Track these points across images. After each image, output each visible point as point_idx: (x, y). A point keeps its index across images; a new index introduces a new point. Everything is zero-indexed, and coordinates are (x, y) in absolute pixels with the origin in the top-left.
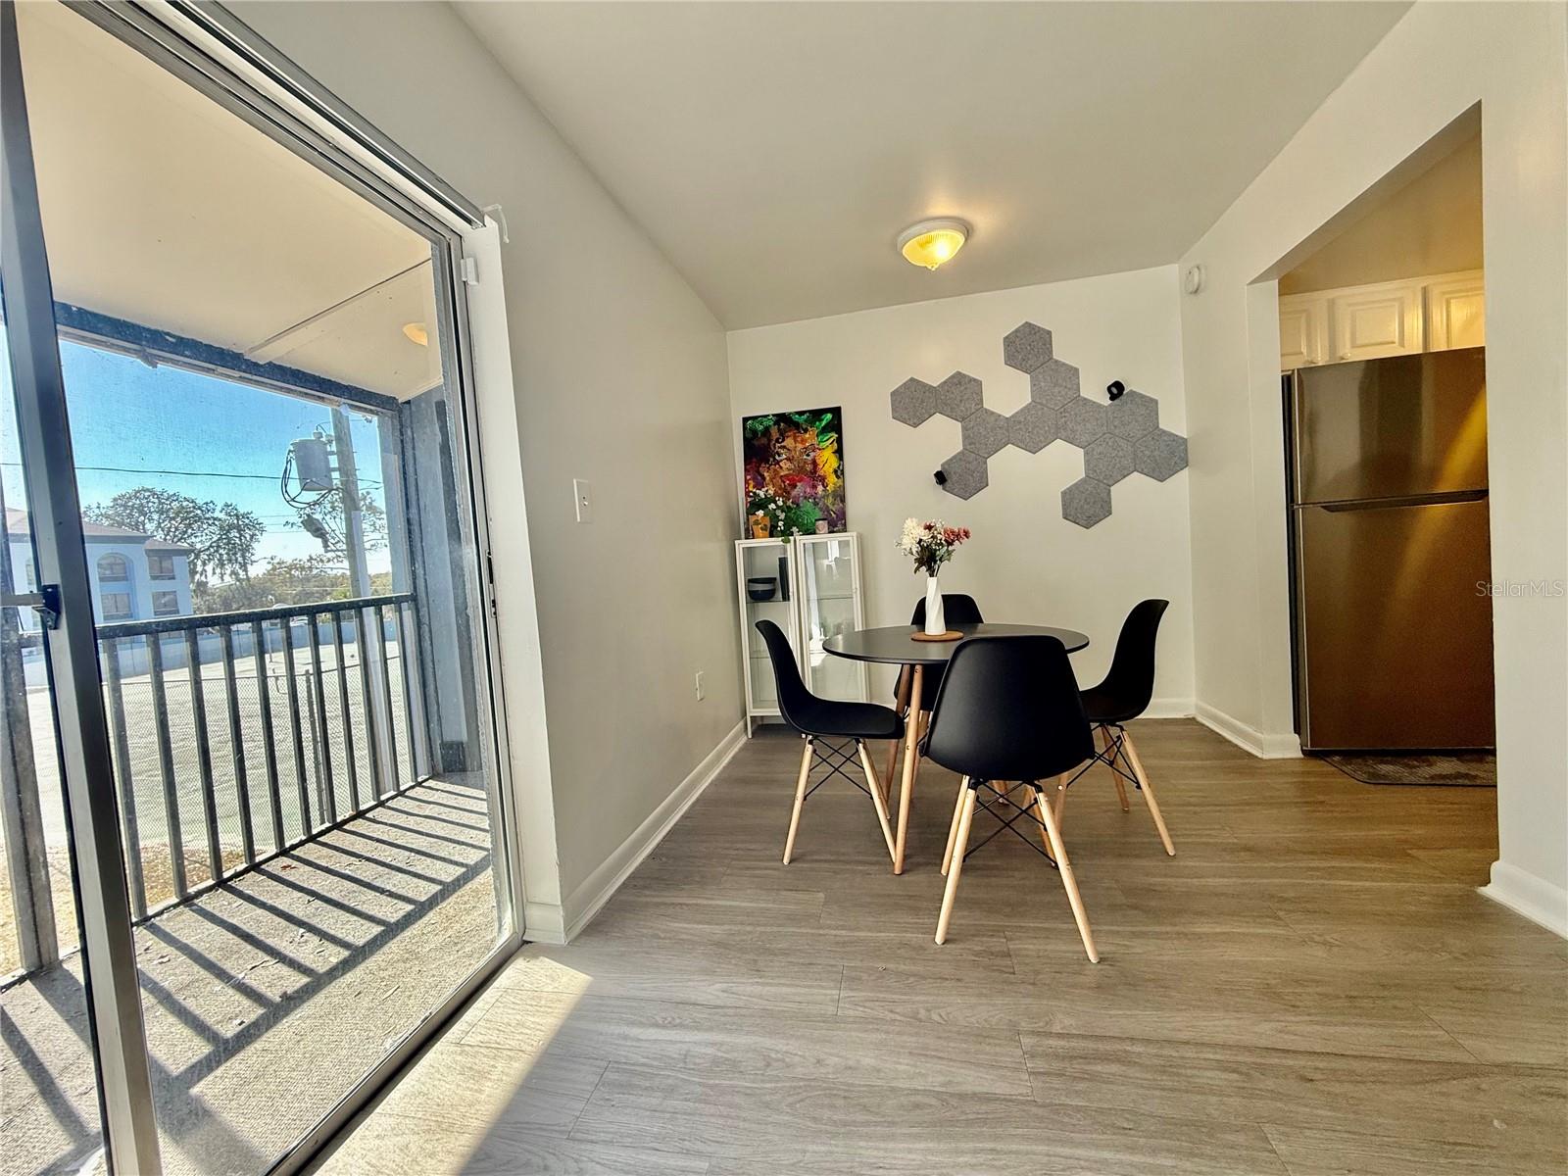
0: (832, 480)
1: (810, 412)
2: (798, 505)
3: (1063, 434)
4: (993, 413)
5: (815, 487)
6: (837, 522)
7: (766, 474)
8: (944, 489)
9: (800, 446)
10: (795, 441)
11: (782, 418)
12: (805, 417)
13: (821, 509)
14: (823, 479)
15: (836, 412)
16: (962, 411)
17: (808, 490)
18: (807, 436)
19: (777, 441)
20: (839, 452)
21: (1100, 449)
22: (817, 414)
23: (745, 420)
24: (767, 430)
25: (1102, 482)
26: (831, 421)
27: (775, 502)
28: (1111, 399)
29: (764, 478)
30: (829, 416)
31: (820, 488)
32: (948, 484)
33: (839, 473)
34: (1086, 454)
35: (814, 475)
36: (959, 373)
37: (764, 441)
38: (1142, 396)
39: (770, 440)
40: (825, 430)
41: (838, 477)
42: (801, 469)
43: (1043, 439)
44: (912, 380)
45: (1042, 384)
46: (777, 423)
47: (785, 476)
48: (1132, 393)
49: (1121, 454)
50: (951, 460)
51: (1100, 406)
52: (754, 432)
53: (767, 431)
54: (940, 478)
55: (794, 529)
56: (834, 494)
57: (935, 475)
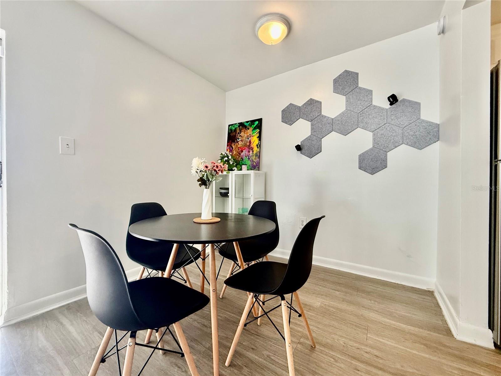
0: (256, 149)
1: (250, 121)
2: (243, 159)
3: (362, 125)
4: (325, 117)
5: (249, 152)
6: (256, 166)
7: (233, 147)
8: (301, 153)
9: (246, 135)
10: (245, 133)
11: (241, 124)
12: (248, 123)
13: (250, 161)
14: (252, 149)
15: (260, 120)
16: (311, 117)
17: (247, 153)
18: (249, 131)
19: (238, 134)
20: (260, 138)
21: (382, 132)
22: (253, 122)
23: (229, 126)
24: (236, 129)
25: (382, 150)
26: (258, 124)
28: (391, 104)
29: (233, 148)
30: (257, 122)
31: (251, 152)
32: (303, 151)
33: (259, 146)
34: (374, 135)
35: (249, 147)
36: (311, 99)
37: (234, 134)
38: (410, 102)
39: (236, 133)
40: (255, 128)
41: (258, 148)
42: (245, 145)
43: (349, 128)
44: (291, 104)
45: (352, 100)
46: (239, 126)
47: (240, 147)
48: (404, 100)
49: (394, 134)
50: (305, 139)
51: (383, 109)
52: (231, 130)
54: (298, 148)
55: (235, 168)
56: (256, 155)
57: (296, 147)
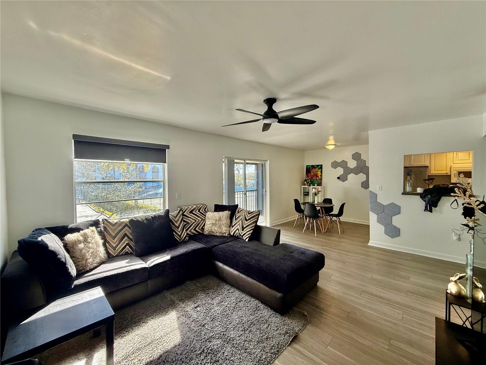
0: (319, 177)
2: (314, 181)
3: (362, 172)
4: (349, 167)
5: (317, 178)
6: (320, 184)
7: (309, 175)
8: (339, 180)
10: (314, 170)
11: (313, 166)
12: (316, 166)
13: (317, 182)
14: (318, 177)
15: (322, 165)
16: (344, 167)
17: (315, 178)
18: (316, 169)
19: (311, 170)
20: (321, 172)
22: (318, 166)
23: (307, 166)
26: (321, 167)
27: (308, 180)
30: (320, 166)
31: (318, 178)
33: (321, 176)
34: (366, 176)
35: (317, 176)
36: (343, 160)
37: (309, 169)
40: (319, 168)
42: (315, 175)
43: (358, 173)
44: (335, 161)
45: (359, 163)
47: (312, 175)
50: (341, 175)
52: (308, 168)
53: (310, 168)
54: (338, 178)
55: (311, 185)
56: (320, 179)
57: (337, 178)
